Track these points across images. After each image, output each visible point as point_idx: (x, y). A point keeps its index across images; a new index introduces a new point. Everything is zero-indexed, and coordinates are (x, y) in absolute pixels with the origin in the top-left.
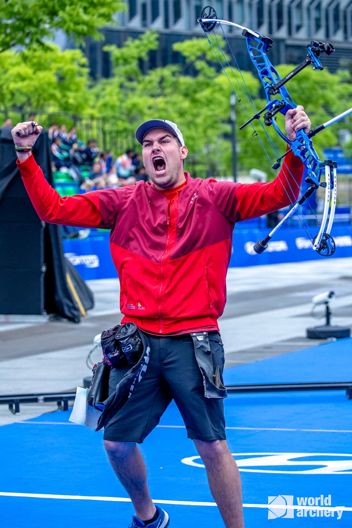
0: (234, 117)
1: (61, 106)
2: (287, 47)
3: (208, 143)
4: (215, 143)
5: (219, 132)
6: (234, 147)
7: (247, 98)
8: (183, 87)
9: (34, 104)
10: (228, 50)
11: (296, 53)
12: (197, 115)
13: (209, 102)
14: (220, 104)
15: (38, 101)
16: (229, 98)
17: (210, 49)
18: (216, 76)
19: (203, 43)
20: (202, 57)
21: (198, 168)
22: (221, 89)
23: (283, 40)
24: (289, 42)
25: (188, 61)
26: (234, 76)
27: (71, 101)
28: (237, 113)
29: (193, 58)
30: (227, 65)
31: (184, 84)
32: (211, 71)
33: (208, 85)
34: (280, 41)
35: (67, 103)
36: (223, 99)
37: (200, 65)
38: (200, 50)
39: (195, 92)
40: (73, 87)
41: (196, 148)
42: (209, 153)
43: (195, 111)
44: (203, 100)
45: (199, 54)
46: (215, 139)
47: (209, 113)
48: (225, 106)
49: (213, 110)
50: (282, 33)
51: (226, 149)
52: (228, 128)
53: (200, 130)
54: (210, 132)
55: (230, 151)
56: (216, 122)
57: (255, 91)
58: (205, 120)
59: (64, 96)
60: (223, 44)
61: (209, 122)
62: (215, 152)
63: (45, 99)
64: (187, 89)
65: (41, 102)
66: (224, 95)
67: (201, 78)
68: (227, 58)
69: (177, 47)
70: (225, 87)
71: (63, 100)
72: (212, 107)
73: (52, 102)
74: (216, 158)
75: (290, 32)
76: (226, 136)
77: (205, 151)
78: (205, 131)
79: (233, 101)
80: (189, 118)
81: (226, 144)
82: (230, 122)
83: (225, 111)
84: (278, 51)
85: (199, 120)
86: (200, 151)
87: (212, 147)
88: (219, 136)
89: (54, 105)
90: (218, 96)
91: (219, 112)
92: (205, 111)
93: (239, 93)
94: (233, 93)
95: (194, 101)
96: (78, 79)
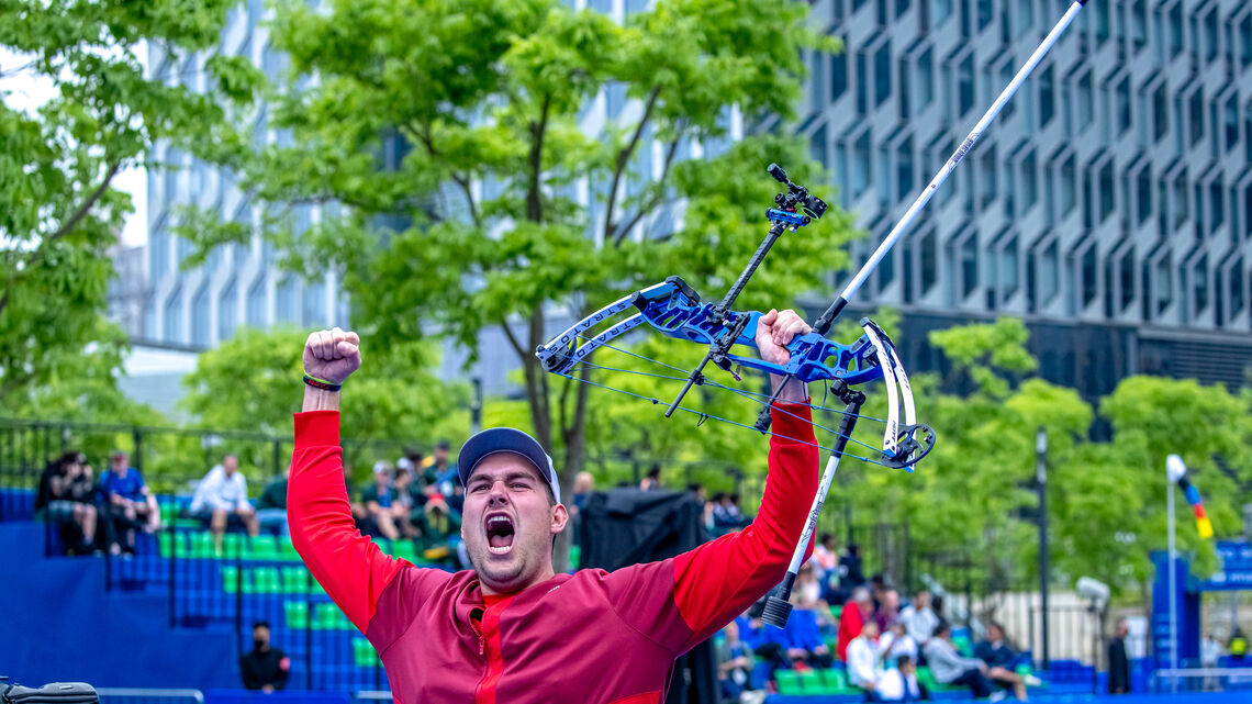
0: (1043, 476)
1: (707, 449)
2: (1141, 341)
3: (990, 526)
4: (1004, 526)
5: (1011, 505)
6: (1043, 536)
7: (1069, 440)
8: (944, 417)
9: (656, 444)
10: (1030, 347)
11: (1158, 355)
12: (969, 472)
13: (996, 447)
14: (1016, 449)
15: (664, 441)
16: (1034, 440)
17: (1000, 345)
18: (1010, 396)
19: (985, 333)
20: (984, 360)
21: (975, 573)
22: (1020, 423)
23: (1133, 329)
24: (1145, 333)
25: (957, 366)
26: (1043, 396)
27: (729, 442)
28: (1049, 466)
29: (967, 360)
30: (1030, 375)
31: (948, 410)
32: (999, 387)
33: (994, 414)
34: (1126, 331)
35: (719, 444)
36: (1023, 442)
37: (980, 374)
38: (980, 345)
39: (968, 426)
40: (731, 414)
41: (968, 536)
42: (991, 545)
43: (968, 464)
44: (986, 443)
45: (978, 353)
46: (1003, 517)
47: (997, 468)
48: (1026, 452)
49: (1003, 463)
50: (1132, 316)
51: (1026, 538)
52: (1031, 498)
53: (976, 499)
54: (993, 503)
55: (1035, 540)
56: (1007, 485)
57: (1083, 428)
58: (986, 482)
59: (715, 430)
60: (1023, 335)
61: (994, 484)
62: (1002, 545)
63: (677, 437)
64: (953, 421)
65: (671, 442)
66: (1025, 434)
67: (977, 400)
68: (1031, 363)
69: (937, 338)
70: (1028, 418)
71: (714, 439)
72: (1001, 456)
73: (688, 443)
74: (1004, 557)
75: (1146, 314)
76: (1025, 513)
77: (983, 543)
78: (985, 502)
79: (1042, 445)
80: (956, 477)
81: (1026, 530)
82: (1033, 484)
83: (1027, 464)
84: (1124, 348)
85: (974, 482)
86: (974, 542)
87: (998, 533)
88: (1011, 514)
89: (693, 450)
90: (1013, 435)
91: (1016, 468)
92: (988, 466)
93: (1052, 429)
94: (1041, 429)
95: (966, 444)
96: (740, 399)
